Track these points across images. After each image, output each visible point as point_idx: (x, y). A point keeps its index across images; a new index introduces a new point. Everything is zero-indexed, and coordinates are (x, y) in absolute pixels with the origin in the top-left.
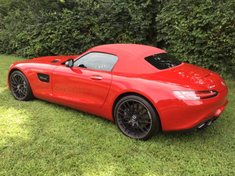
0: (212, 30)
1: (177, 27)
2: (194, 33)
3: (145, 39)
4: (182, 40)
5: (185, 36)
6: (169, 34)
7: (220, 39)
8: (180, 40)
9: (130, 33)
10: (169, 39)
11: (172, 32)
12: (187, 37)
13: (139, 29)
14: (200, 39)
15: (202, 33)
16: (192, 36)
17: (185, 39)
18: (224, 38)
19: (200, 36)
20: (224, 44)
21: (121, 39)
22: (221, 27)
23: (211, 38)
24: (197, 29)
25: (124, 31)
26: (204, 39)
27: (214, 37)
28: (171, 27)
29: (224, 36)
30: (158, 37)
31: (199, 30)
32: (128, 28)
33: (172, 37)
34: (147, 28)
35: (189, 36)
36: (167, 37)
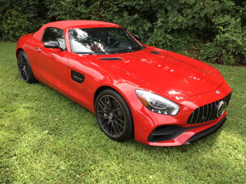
0: (93, 6)
1: (63, 3)
2: (78, 9)
3: (36, 15)
4: (70, 15)
5: (72, 11)
6: (58, 9)
7: (100, 13)
8: (68, 15)
9: (20, 8)
10: (59, 15)
11: (60, 8)
12: (74, 12)
13: (28, 4)
14: (85, 14)
15: (86, 8)
16: (78, 11)
17: (72, 14)
18: (104, 13)
19: (84, 11)
20: (104, 18)
21: (11, 16)
22: (99, 3)
23: (93, 13)
24: (81, 4)
25: (12, 7)
26: (88, 14)
27: (96, 12)
28: (59, 3)
29: (103, 11)
30: (48, 13)
31: (83, 5)
32: (16, 3)
33: (61, 13)
34: (37, 3)
35: (75, 11)
36: (56, 13)
